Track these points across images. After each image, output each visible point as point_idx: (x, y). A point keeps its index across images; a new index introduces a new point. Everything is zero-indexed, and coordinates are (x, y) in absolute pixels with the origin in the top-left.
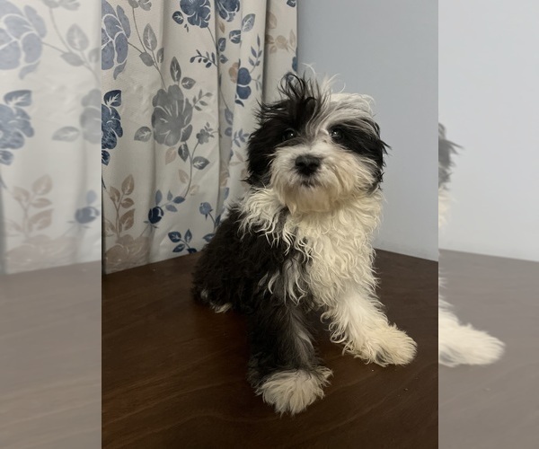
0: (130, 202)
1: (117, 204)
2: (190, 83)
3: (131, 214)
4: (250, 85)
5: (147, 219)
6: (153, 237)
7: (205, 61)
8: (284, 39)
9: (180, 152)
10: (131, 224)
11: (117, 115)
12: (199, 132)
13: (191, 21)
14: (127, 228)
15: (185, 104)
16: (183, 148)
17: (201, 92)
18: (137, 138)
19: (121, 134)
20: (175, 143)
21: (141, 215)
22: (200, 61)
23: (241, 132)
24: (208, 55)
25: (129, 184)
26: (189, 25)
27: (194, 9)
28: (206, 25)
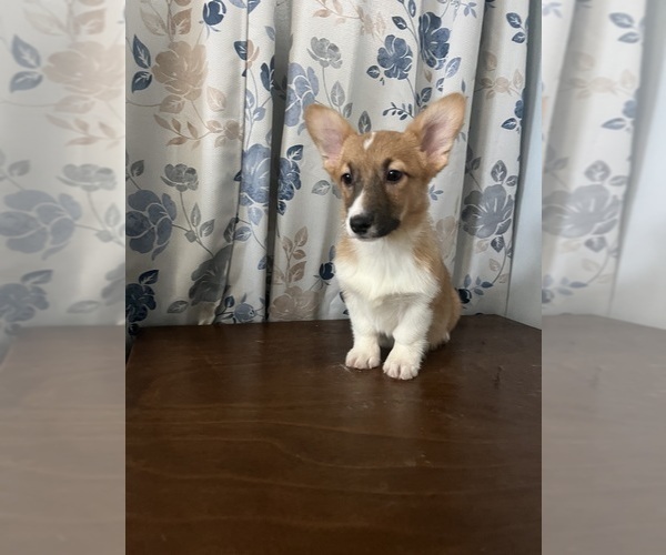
0: (301, 254)
1: (289, 254)
3: (301, 266)
5: (317, 273)
6: (324, 293)
7: (400, 113)
8: (506, 81)
10: (301, 275)
11: (297, 168)
13: (388, 74)
14: (297, 279)
18: (314, 191)
19: (298, 188)
21: (312, 269)
22: (394, 113)
24: (404, 106)
25: (301, 236)
26: (386, 78)
27: (393, 61)
28: (405, 76)
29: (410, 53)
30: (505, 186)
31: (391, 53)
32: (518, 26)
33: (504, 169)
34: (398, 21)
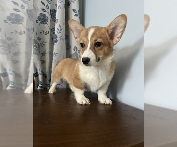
4: (57, 39)
7: (45, 33)
12: (42, 53)
13: (41, 23)
17: (43, 41)
22: (43, 33)
23: (55, 53)
24: (47, 31)
26: (40, 24)
27: (42, 20)
28: (47, 24)
29: (48, 18)
30: (77, 53)
31: (41, 18)
32: (76, 12)
33: (77, 48)
34: (43, 10)
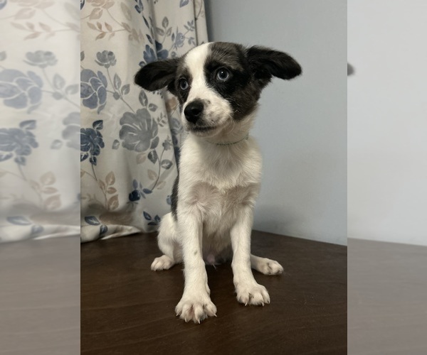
2: (154, 108)
9: (150, 156)
11: (100, 135)
12: (164, 142)
15: (152, 123)
16: (152, 153)
19: (103, 145)
20: (146, 149)
25: (111, 178)
